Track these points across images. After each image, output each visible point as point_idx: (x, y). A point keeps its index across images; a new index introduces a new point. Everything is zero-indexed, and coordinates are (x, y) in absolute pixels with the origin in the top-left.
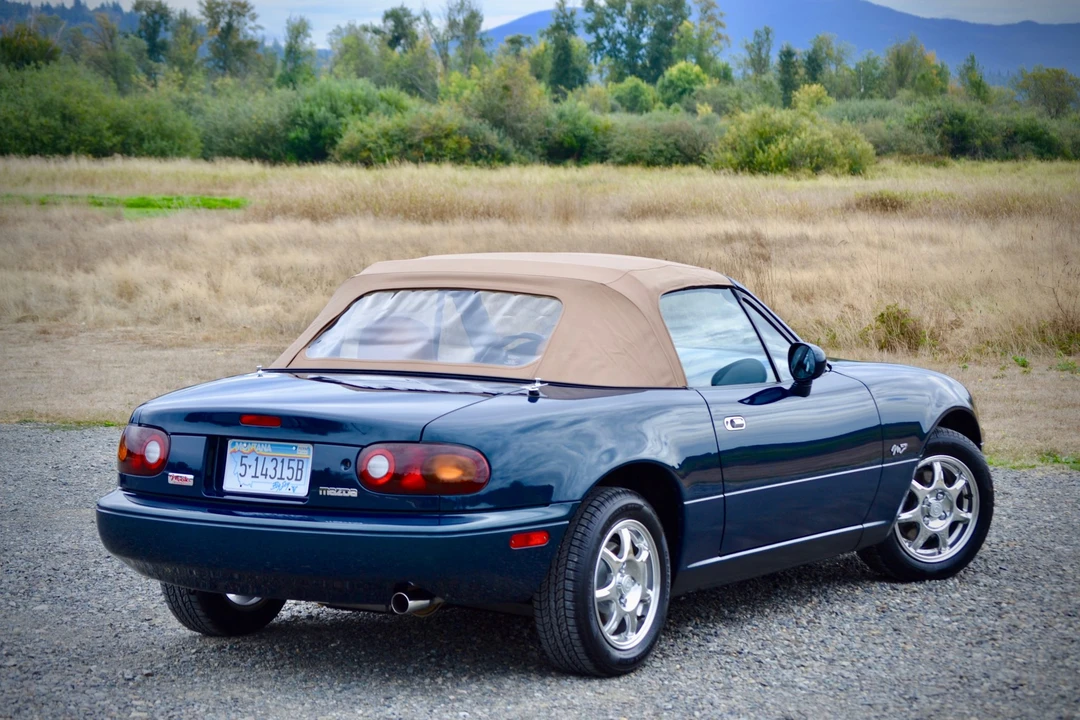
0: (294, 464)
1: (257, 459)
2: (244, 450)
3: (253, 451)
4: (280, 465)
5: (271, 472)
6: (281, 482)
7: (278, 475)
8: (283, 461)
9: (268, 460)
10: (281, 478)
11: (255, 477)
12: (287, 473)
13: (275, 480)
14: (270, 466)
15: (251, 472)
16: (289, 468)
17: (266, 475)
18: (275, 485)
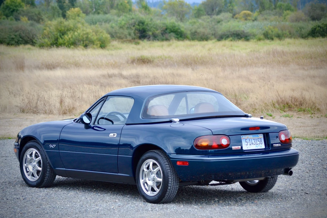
0: (259, 140)
1: (249, 140)
2: (245, 138)
3: (248, 138)
4: (256, 141)
5: (254, 143)
6: (257, 145)
7: (256, 144)
8: (256, 140)
9: (252, 140)
10: (257, 144)
11: (250, 145)
12: (258, 143)
13: (256, 145)
14: (253, 141)
15: (249, 144)
16: (258, 141)
17: (253, 144)
18: (256, 146)
